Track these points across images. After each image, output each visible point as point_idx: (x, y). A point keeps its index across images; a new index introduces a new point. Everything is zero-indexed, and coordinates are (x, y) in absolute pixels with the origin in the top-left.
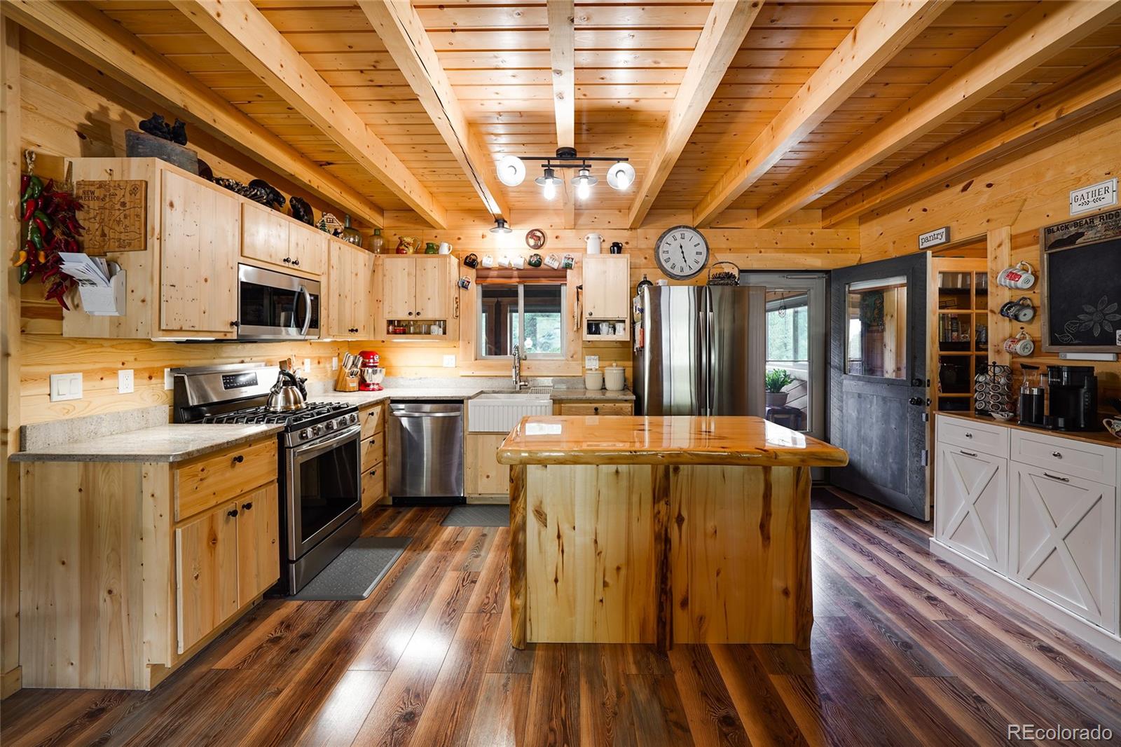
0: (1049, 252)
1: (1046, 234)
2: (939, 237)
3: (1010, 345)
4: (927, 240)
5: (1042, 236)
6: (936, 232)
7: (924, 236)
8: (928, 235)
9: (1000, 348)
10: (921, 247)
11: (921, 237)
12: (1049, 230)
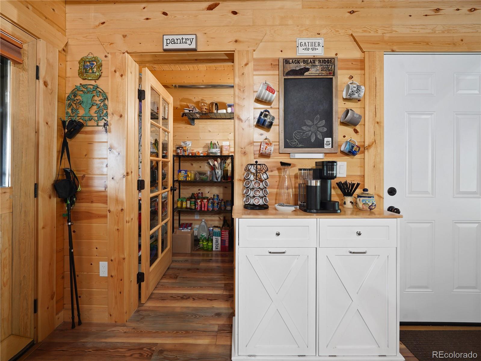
0: (286, 77)
1: (285, 64)
2: (189, 42)
3: (266, 147)
4: (173, 42)
5: (281, 64)
6: (184, 37)
7: (171, 37)
8: (175, 37)
9: (247, 150)
10: (165, 47)
11: (166, 37)
12: (286, 61)
